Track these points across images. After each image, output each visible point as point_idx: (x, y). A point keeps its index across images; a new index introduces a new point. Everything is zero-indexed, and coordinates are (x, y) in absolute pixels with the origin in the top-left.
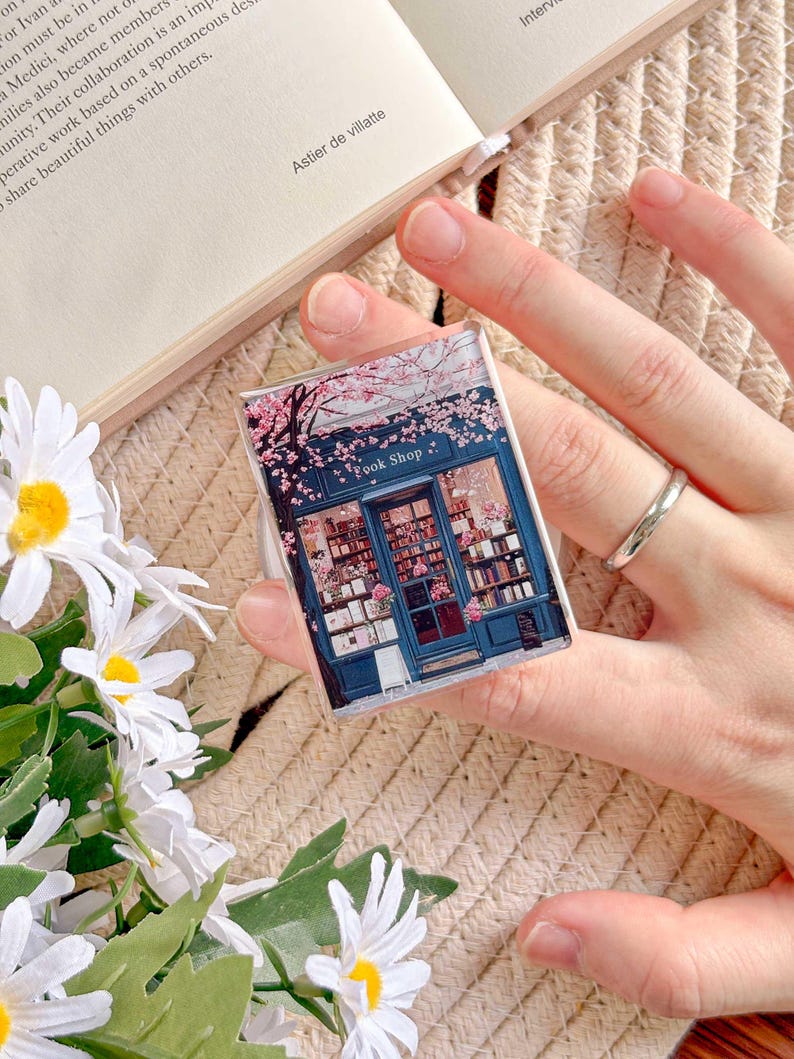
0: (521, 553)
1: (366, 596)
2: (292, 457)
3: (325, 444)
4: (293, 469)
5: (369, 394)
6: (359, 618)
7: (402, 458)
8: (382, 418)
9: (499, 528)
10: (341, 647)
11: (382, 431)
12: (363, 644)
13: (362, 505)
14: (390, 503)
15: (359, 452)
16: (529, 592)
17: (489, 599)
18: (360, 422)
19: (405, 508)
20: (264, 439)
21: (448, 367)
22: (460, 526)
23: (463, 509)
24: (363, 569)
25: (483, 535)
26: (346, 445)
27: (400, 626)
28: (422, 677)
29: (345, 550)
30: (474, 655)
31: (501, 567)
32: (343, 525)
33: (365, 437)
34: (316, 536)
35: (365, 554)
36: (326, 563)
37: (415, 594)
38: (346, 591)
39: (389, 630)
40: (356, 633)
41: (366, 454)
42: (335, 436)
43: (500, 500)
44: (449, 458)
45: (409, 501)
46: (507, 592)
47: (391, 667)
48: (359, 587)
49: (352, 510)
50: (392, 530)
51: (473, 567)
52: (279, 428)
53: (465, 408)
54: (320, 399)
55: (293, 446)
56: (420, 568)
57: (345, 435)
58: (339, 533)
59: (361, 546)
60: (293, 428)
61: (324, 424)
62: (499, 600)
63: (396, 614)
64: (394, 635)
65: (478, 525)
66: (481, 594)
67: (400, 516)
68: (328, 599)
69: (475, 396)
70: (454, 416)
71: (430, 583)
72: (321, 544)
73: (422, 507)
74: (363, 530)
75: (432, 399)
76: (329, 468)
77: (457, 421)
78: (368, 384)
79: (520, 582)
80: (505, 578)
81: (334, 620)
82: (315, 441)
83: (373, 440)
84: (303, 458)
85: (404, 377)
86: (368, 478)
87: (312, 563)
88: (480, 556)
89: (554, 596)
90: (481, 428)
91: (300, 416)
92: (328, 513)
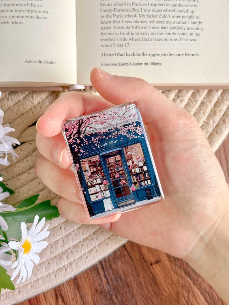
0: (147, 171)
1: (101, 184)
2: (79, 141)
3: (89, 137)
4: (79, 145)
5: (102, 123)
6: (99, 190)
7: (112, 142)
8: (107, 130)
9: (141, 164)
10: (93, 198)
11: (106, 134)
12: (100, 198)
13: (100, 156)
14: (109, 156)
15: (99, 140)
16: (150, 183)
17: (138, 185)
18: (100, 131)
19: (113, 157)
20: (70, 135)
21: (127, 115)
22: (129, 163)
23: (130, 158)
24: (100, 175)
25: (136, 166)
26: (95, 138)
27: (111, 193)
28: (117, 208)
29: (95, 170)
30: (133, 201)
31: (141, 176)
32: (94, 162)
33: (101, 136)
34: (86, 166)
35: (101, 171)
36: (89, 173)
37: (116, 183)
38: (95, 182)
39: (108, 193)
40: (97, 194)
41: (102, 141)
42: (92, 135)
43: (141, 156)
44: (126, 143)
45: (114, 155)
46: (143, 183)
47: (108, 204)
48: (99, 181)
49: (97, 158)
50: (109, 164)
51: (133, 175)
52: (74, 132)
53: (132, 128)
54: (87, 124)
55: (79, 138)
56: (117, 175)
57: (95, 135)
58: (93, 165)
59: (100, 168)
60: (79, 132)
61: (89, 131)
62: (141, 185)
63: (110, 189)
64: (109, 195)
65: (135, 163)
66: (135, 183)
67: (111, 160)
68: (89, 184)
69: (135, 124)
70: (128, 130)
71: (120, 180)
72: (87, 168)
73: (118, 157)
74: (100, 164)
75: (122, 125)
76: (90, 145)
77: (129, 132)
78: (102, 119)
79: (147, 180)
80: (142, 178)
81: (91, 191)
82: (86, 136)
83: (104, 137)
84: (82, 141)
85: (113, 118)
86: (102, 148)
87: (84, 173)
88: (135, 172)
89: (157, 184)
90: (136, 134)
91: (81, 129)
92: (90, 159)
